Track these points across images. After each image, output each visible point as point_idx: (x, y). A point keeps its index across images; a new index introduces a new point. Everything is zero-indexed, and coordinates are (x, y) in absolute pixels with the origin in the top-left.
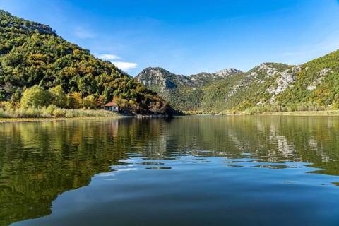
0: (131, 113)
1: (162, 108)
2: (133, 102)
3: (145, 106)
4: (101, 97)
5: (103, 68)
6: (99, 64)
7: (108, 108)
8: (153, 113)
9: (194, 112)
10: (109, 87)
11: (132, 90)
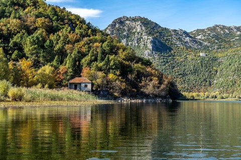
0: (112, 95)
1: (163, 86)
2: (115, 77)
3: (134, 84)
4: (62, 67)
5: (62, 20)
6: (56, 14)
7: (76, 86)
8: (147, 96)
9: (202, 94)
10: (75, 52)
11: (111, 57)
